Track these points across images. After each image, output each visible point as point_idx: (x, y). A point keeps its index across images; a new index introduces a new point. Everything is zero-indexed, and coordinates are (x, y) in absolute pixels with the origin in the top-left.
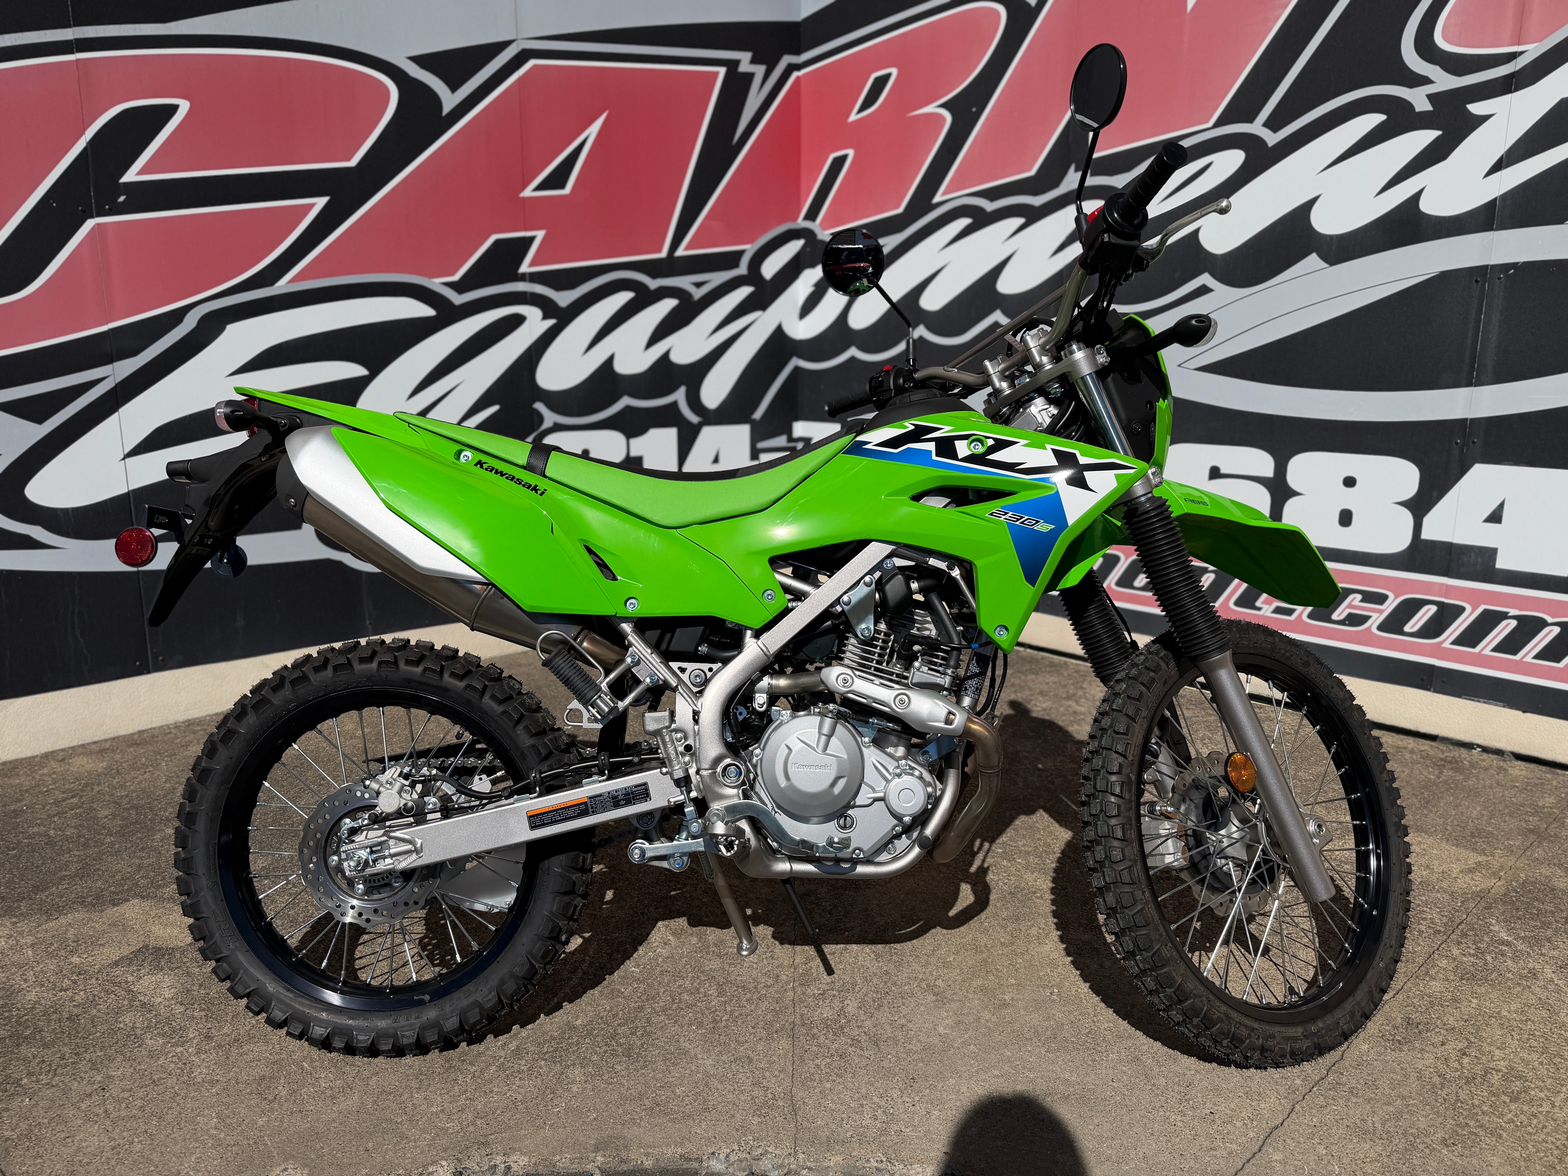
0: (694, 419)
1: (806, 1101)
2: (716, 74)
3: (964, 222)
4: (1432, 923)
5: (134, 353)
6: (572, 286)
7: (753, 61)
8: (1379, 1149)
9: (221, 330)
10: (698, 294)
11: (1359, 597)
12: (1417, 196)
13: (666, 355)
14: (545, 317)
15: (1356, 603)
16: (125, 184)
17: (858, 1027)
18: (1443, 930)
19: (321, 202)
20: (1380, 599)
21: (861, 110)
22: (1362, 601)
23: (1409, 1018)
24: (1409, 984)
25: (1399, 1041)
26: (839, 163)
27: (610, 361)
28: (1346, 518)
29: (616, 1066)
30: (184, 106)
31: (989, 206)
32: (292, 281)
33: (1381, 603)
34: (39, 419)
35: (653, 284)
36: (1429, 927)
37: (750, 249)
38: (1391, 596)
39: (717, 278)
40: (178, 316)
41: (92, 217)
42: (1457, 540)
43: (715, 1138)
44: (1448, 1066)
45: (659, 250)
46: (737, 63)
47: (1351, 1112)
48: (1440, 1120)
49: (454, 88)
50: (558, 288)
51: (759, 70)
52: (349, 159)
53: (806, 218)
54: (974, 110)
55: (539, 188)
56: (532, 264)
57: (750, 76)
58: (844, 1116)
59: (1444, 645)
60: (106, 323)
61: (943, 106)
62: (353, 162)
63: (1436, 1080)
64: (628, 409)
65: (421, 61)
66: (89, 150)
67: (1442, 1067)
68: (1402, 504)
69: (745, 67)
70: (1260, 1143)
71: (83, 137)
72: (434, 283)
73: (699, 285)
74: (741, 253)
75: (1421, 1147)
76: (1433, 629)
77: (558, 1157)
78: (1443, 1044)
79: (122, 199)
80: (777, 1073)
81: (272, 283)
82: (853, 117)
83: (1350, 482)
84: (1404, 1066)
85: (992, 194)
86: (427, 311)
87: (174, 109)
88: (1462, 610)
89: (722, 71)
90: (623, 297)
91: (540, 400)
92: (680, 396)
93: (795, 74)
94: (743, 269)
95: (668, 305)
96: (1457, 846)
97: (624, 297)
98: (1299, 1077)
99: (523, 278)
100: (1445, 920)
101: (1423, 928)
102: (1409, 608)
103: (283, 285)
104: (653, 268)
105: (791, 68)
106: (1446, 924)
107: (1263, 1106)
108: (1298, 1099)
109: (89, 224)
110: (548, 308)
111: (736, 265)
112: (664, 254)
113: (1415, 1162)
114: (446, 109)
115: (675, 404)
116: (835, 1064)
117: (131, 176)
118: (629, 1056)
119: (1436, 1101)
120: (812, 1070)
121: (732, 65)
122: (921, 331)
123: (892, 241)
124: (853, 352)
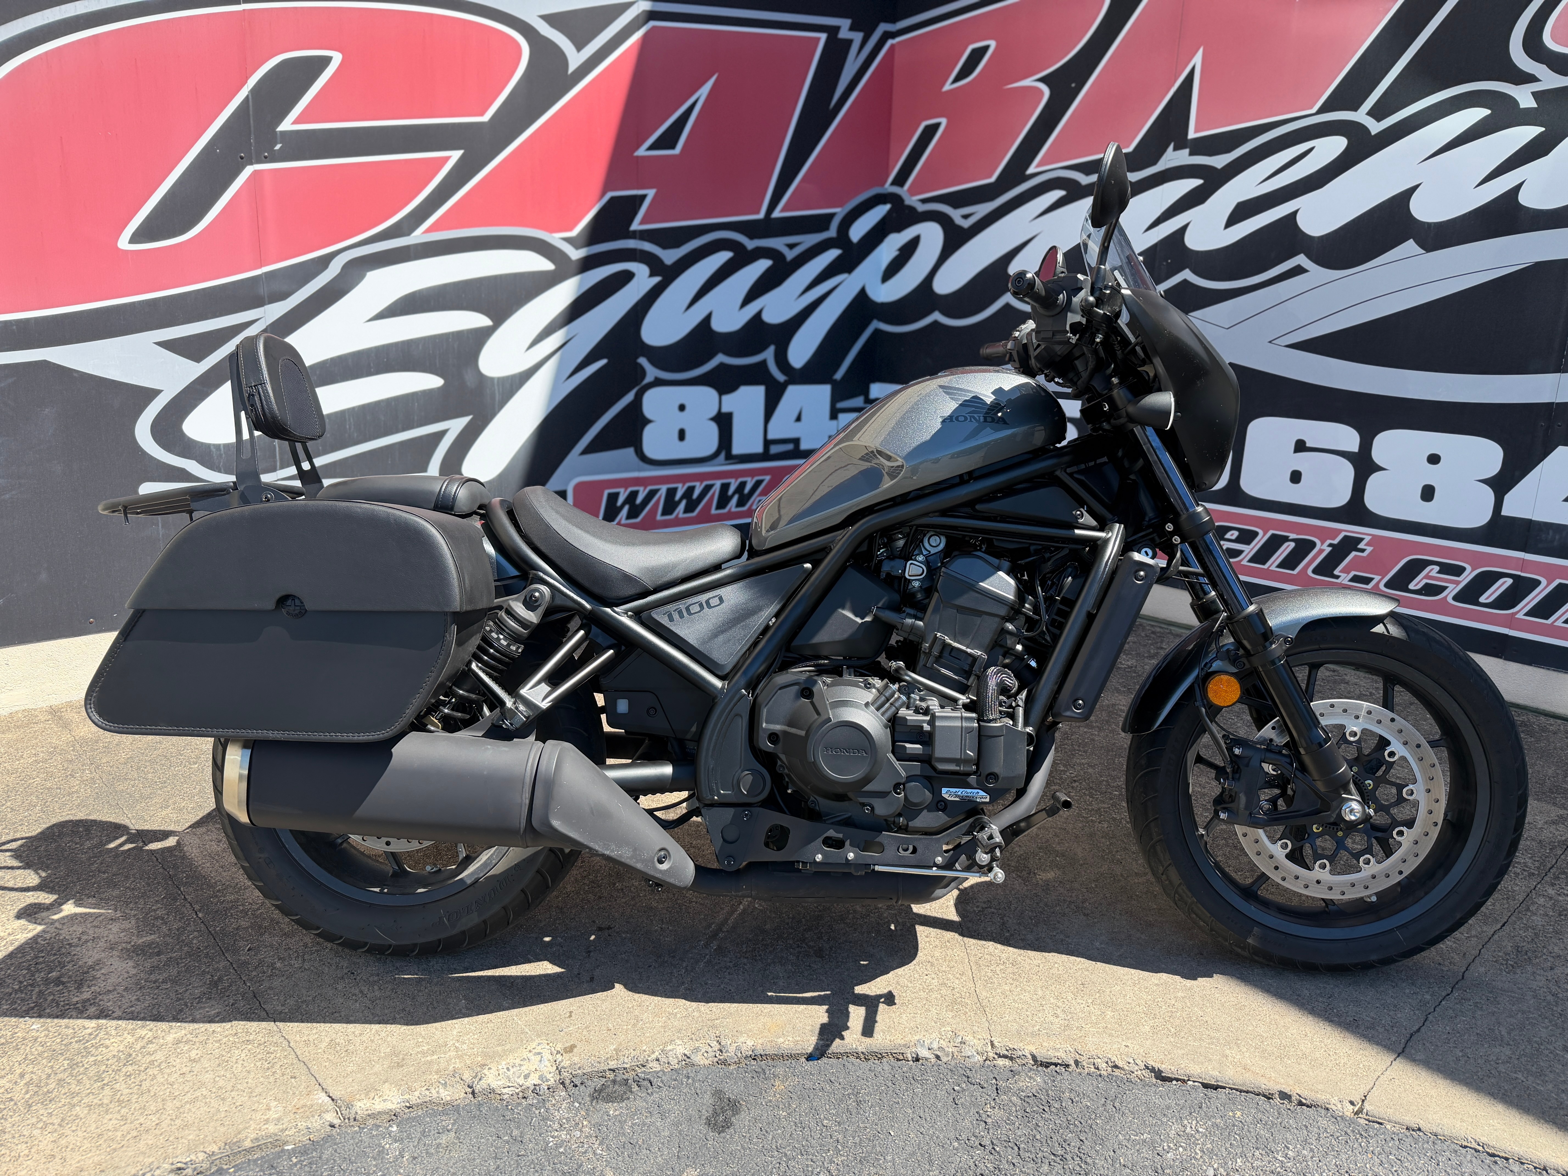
0: (781, 377)
1: (991, 1000)
2: (818, 39)
4: (1527, 866)
5: (283, 296)
6: (677, 245)
7: (852, 28)
8: (1508, 1053)
9: (361, 277)
10: (790, 255)
11: (1437, 568)
12: (1518, 187)
13: (759, 315)
14: (652, 274)
15: (1434, 574)
16: (281, 132)
17: (1022, 940)
18: (1537, 873)
19: (455, 155)
20: (1458, 571)
21: (956, 80)
22: (1439, 572)
23: (1518, 947)
24: (1513, 918)
25: (1512, 966)
27: (708, 318)
28: (1428, 493)
29: (812, 965)
30: (337, 58)
32: (428, 231)
33: (1459, 575)
34: (198, 359)
35: (751, 244)
36: (1524, 870)
37: (840, 212)
38: (1468, 568)
39: (810, 240)
40: (324, 262)
41: (251, 164)
42: (1536, 518)
43: (918, 1028)
44: (1559, 987)
45: (758, 212)
46: (837, 29)
47: (1479, 1023)
48: (1559, 1031)
49: (579, 47)
50: (664, 247)
51: (857, 37)
52: (482, 114)
53: (893, 183)
54: (1073, 85)
55: (652, 148)
56: (642, 222)
57: (849, 43)
58: (1028, 1013)
59: (1517, 616)
60: (261, 267)
61: (1041, 80)
62: (486, 118)
63: (1550, 998)
64: (722, 366)
65: (551, 19)
66: (250, 97)
67: (1554, 989)
68: (1484, 481)
69: (844, 34)
70: (1402, 1046)
71: (246, 86)
72: (554, 238)
73: (791, 246)
74: (831, 216)
75: (1547, 1052)
76: (1508, 600)
77: (781, 1040)
78: (1552, 969)
79: (278, 147)
80: (958, 975)
81: (409, 234)
83: (1434, 459)
84: (1520, 986)
86: (544, 265)
87: (327, 60)
88: (1537, 583)
89: (823, 37)
90: (723, 257)
91: (644, 356)
92: (769, 355)
93: (890, 42)
94: (832, 232)
95: (762, 265)
96: (1538, 800)
97: (725, 256)
98: (1427, 992)
99: (635, 235)
100: (1537, 864)
101: (1519, 871)
102: (1485, 580)
103: (419, 236)
104: (751, 229)
105: (887, 35)
106: (1538, 868)
107: (1399, 1015)
108: (1430, 1011)
109: (248, 170)
110: (655, 265)
111: (826, 228)
112: (761, 215)
113: (1542, 1064)
114: (572, 68)
115: (764, 363)
116: (1010, 970)
117: (287, 125)
118: (821, 957)
119: (1553, 1015)
120: (990, 974)
121: (832, 31)
122: (1008, 298)
123: (982, 210)
124: (937, 316)
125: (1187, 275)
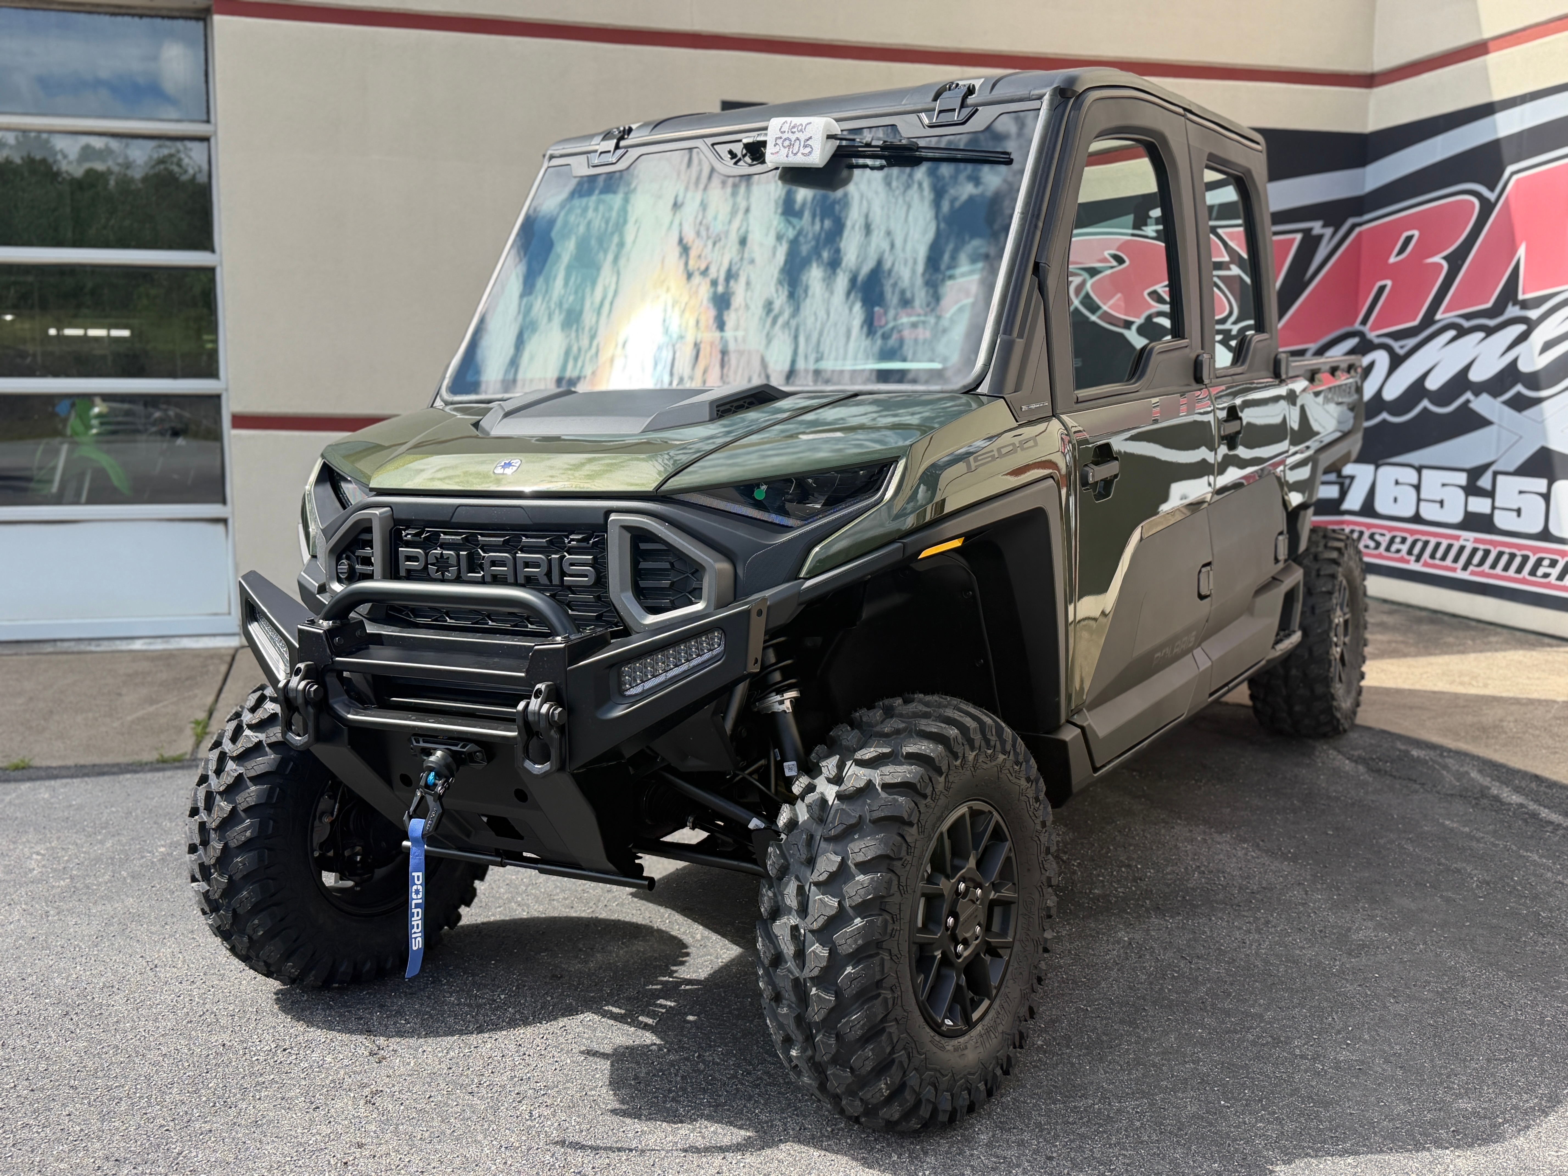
2: (1294, 239)
3: (1452, 333)
7: (1325, 226)
21: (1397, 255)
26: (1382, 289)
31: (1466, 324)
37: (1313, 348)
46: (1311, 229)
51: (1329, 231)
53: (1360, 323)
54: (1460, 261)
57: (1320, 237)
61: (1444, 258)
69: (1317, 231)
74: (1306, 351)
82: (1392, 260)
85: (1468, 317)
89: (1299, 236)
93: (1357, 230)
105: (1354, 226)
121: (1307, 232)
122: (1425, 403)
123: (1411, 342)
124: (1385, 416)
125: (1519, 388)
